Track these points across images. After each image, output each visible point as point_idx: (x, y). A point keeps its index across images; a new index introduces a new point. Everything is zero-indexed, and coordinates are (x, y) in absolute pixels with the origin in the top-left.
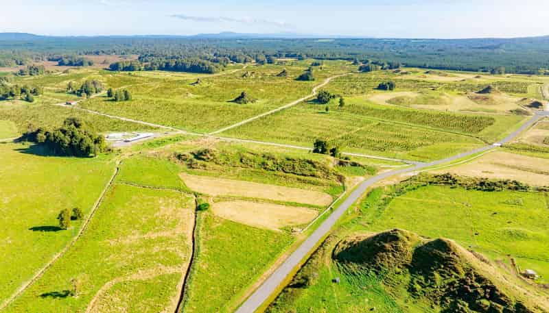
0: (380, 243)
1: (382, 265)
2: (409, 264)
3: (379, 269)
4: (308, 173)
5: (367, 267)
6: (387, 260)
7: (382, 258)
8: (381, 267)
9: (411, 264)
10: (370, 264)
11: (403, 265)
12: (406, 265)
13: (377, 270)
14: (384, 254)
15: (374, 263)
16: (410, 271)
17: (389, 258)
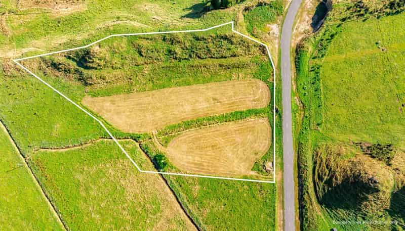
0: (363, 194)
1: (368, 212)
2: (388, 208)
3: (365, 215)
4: (228, 54)
5: (354, 213)
6: (371, 207)
7: (366, 206)
8: (366, 213)
9: (390, 208)
10: (356, 211)
11: (384, 209)
12: (386, 210)
13: (363, 216)
14: (368, 203)
15: (360, 210)
16: (390, 214)
17: (372, 205)
